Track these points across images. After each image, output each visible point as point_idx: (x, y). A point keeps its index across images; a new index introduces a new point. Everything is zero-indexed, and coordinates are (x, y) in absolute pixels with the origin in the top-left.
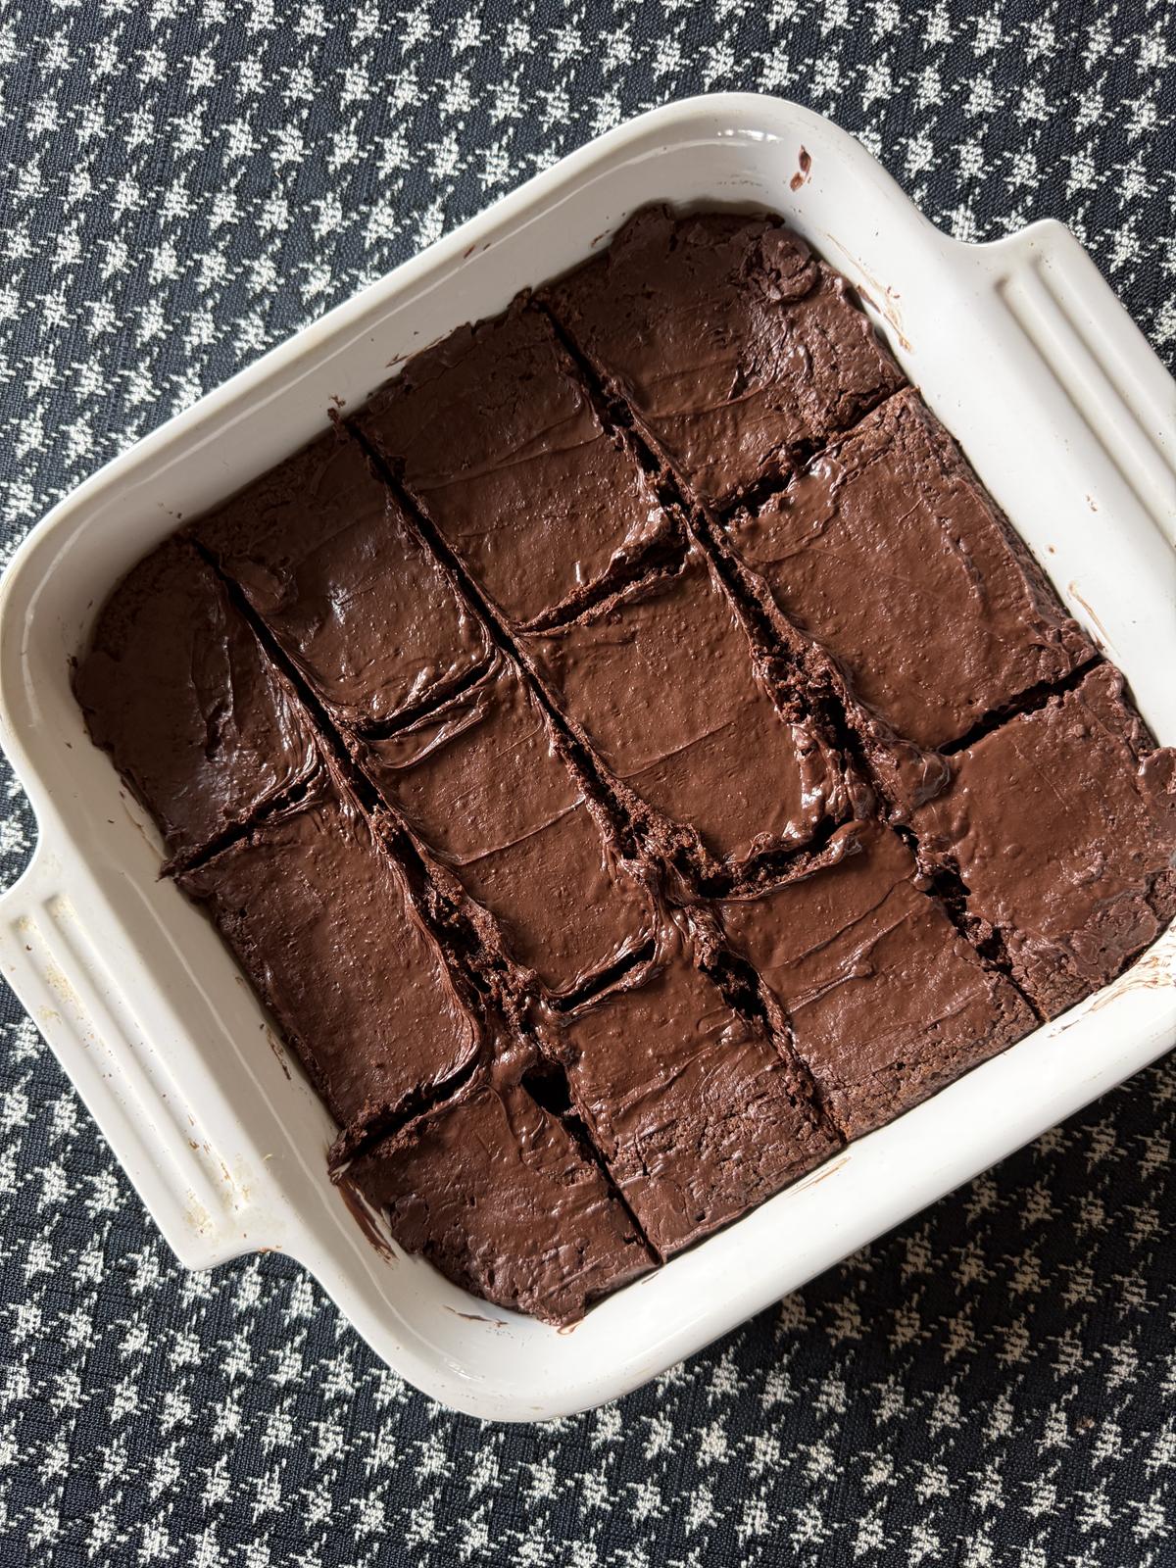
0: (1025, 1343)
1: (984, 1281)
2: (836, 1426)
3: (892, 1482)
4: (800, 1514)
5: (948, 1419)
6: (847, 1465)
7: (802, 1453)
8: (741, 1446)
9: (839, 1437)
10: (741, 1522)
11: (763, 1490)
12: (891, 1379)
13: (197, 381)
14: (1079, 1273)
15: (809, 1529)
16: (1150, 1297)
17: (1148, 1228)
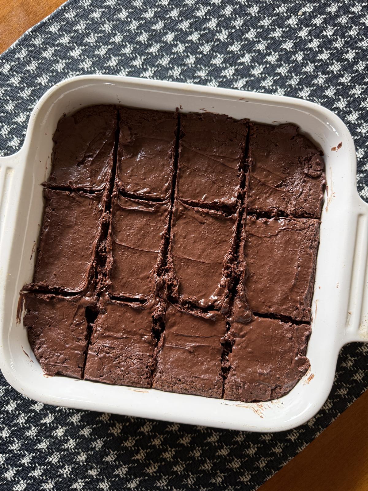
0: (155, 470)
1: (157, 447)
2: (93, 452)
3: (95, 477)
4: (66, 466)
5: (121, 473)
6: (87, 464)
7: (79, 452)
8: (66, 438)
9: (91, 455)
10: (50, 456)
11: (62, 453)
12: (116, 452)
13: (153, 72)
14: (182, 465)
15: (65, 472)
16: (194, 484)
17: (207, 467)
